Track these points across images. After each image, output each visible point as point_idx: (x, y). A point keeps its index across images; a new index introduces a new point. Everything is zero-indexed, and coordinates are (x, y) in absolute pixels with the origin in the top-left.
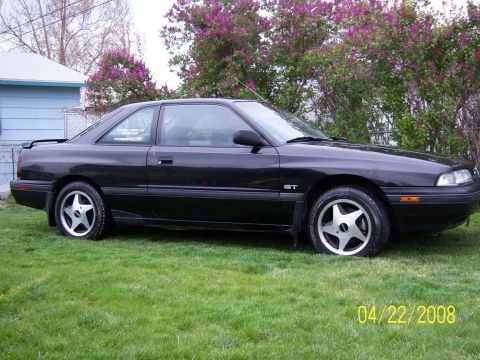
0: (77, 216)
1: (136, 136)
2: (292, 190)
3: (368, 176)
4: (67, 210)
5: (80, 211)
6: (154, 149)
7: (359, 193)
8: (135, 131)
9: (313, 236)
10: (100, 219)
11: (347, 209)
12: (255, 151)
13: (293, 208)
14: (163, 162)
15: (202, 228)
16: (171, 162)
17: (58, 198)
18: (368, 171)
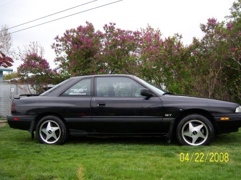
0: (49, 133)
1: (83, 92)
2: (169, 117)
3: (206, 109)
4: (43, 130)
5: (52, 130)
6: (94, 99)
7: (202, 117)
8: (81, 90)
9: (179, 137)
10: (63, 134)
11: (195, 124)
12: (147, 99)
13: (170, 125)
14: (100, 105)
15: (118, 137)
16: (104, 105)
17: (38, 124)
18: (205, 107)
